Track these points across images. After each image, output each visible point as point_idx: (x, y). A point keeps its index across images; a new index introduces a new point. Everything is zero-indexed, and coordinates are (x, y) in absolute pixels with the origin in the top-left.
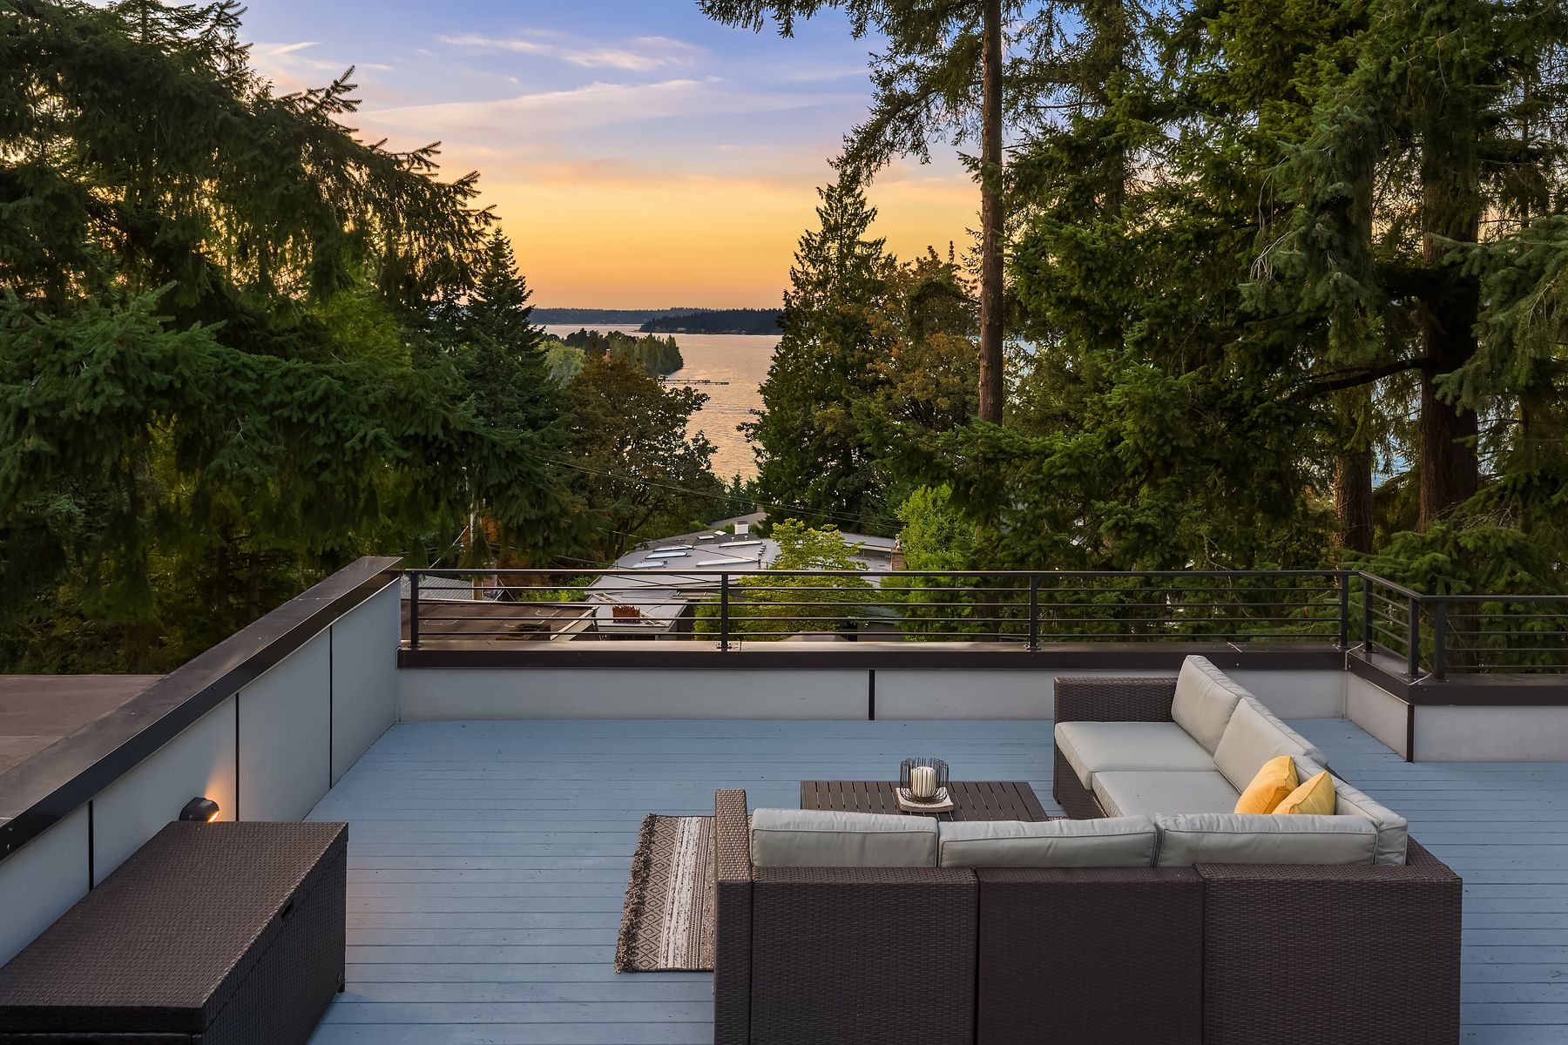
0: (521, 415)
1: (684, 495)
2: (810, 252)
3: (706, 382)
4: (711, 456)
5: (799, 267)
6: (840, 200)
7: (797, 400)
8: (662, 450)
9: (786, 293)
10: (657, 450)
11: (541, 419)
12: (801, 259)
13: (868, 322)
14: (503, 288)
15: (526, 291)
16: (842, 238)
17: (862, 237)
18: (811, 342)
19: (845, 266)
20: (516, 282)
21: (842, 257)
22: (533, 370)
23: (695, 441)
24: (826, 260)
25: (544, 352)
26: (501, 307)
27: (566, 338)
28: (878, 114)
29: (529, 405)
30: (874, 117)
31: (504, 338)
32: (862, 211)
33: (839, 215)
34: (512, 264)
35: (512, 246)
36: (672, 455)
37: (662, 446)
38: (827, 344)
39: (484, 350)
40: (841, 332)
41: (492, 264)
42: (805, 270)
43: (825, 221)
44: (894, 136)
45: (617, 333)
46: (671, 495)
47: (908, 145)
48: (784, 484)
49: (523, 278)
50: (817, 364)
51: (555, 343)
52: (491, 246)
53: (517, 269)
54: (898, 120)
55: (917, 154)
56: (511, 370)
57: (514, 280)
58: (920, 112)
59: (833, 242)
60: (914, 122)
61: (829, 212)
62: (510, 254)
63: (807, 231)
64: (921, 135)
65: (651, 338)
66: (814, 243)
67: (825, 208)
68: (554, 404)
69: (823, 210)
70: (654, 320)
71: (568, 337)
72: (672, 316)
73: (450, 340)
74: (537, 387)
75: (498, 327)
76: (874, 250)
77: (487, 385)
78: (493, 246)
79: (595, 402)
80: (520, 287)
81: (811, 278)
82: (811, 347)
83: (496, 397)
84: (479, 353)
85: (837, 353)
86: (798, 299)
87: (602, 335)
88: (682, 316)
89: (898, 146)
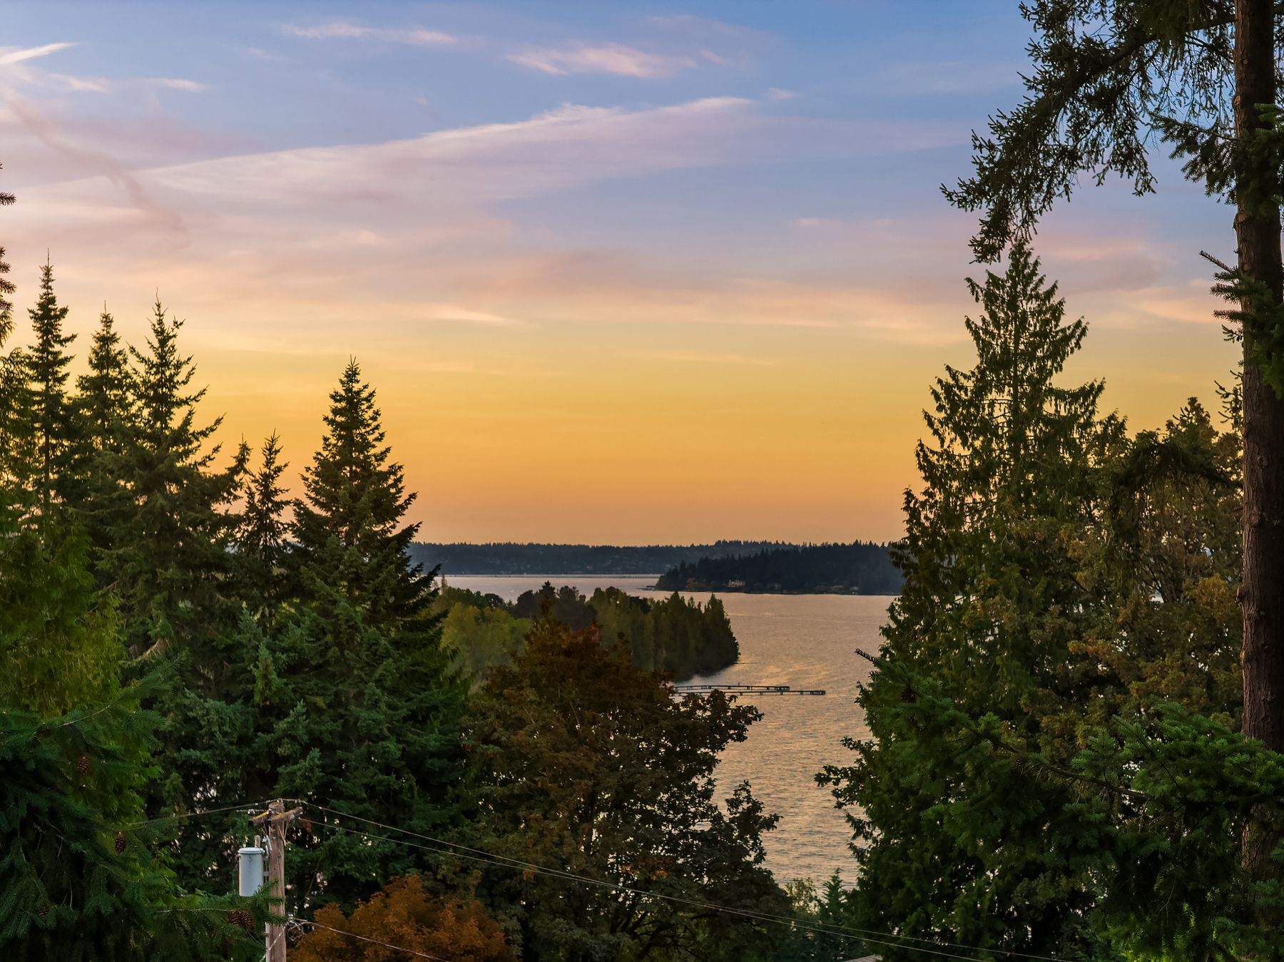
0: (393, 747)
1: (711, 915)
2: (954, 409)
3: (781, 689)
4: (764, 835)
5: (933, 443)
6: (1013, 305)
8: (670, 821)
9: (909, 495)
10: (657, 821)
11: (432, 755)
12: (937, 425)
13: (1069, 554)
14: (361, 488)
15: (404, 496)
16: (1017, 381)
17: (1057, 381)
18: (959, 597)
19: (1025, 439)
20: (384, 476)
21: (1018, 421)
22: (417, 655)
23: (733, 803)
24: (987, 428)
25: (437, 619)
26: (356, 528)
27: (515, 602)
28: (1040, 87)
29: (409, 727)
30: (1032, 95)
31: (362, 589)
32: (1056, 326)
33: (1010, 334)
34: (377, 439)
35: (377, 403)
36: (687, 832)
37: (668, 813)
38: (991, 601)
39: (325, 613)
40: (1017, 575)
41: (338, 440)
42: (945, 447)
43: (984, 346)
44: (1076, 136)
45: (612, 591)
46: (687, 915)
47: (1107, 154)
48: (910, 893)
49: (400, 467)
50: (971, 643)
51: (487, 610)
52: (339, 405)
53: (388, 450)
54: (1081, 102)
55: (1126, 173)
56: (375, 654)
57: (381, 472)
58: (1128, 84)
59: (1001, 391)
60: (1116, 106)
61: (991, 328)
62: (374, 419)
63: (948, 368)
64: (1131, 134)
65: (676, 601)
66: (962, 393)
67: (984, 320)
68: (458, 724)
69: (980, 324)
70: (683, 565)
71: (519, 599)
72: (718, 557)
73: (262, 594)
74: (424, 690)
75: (350, 567)
76: (1081, 406)
77: (328, 685)
78: (343, 404)
79: (536, 721)
80: (392, 486)
81: (958, 464)
82: (959, 608)
83: (346, 710)
84: (315, 620)
85: (1010, 619)
86: (931, 507)
87: (583, 597)
88: (737, 557)
89: (1085, 157)
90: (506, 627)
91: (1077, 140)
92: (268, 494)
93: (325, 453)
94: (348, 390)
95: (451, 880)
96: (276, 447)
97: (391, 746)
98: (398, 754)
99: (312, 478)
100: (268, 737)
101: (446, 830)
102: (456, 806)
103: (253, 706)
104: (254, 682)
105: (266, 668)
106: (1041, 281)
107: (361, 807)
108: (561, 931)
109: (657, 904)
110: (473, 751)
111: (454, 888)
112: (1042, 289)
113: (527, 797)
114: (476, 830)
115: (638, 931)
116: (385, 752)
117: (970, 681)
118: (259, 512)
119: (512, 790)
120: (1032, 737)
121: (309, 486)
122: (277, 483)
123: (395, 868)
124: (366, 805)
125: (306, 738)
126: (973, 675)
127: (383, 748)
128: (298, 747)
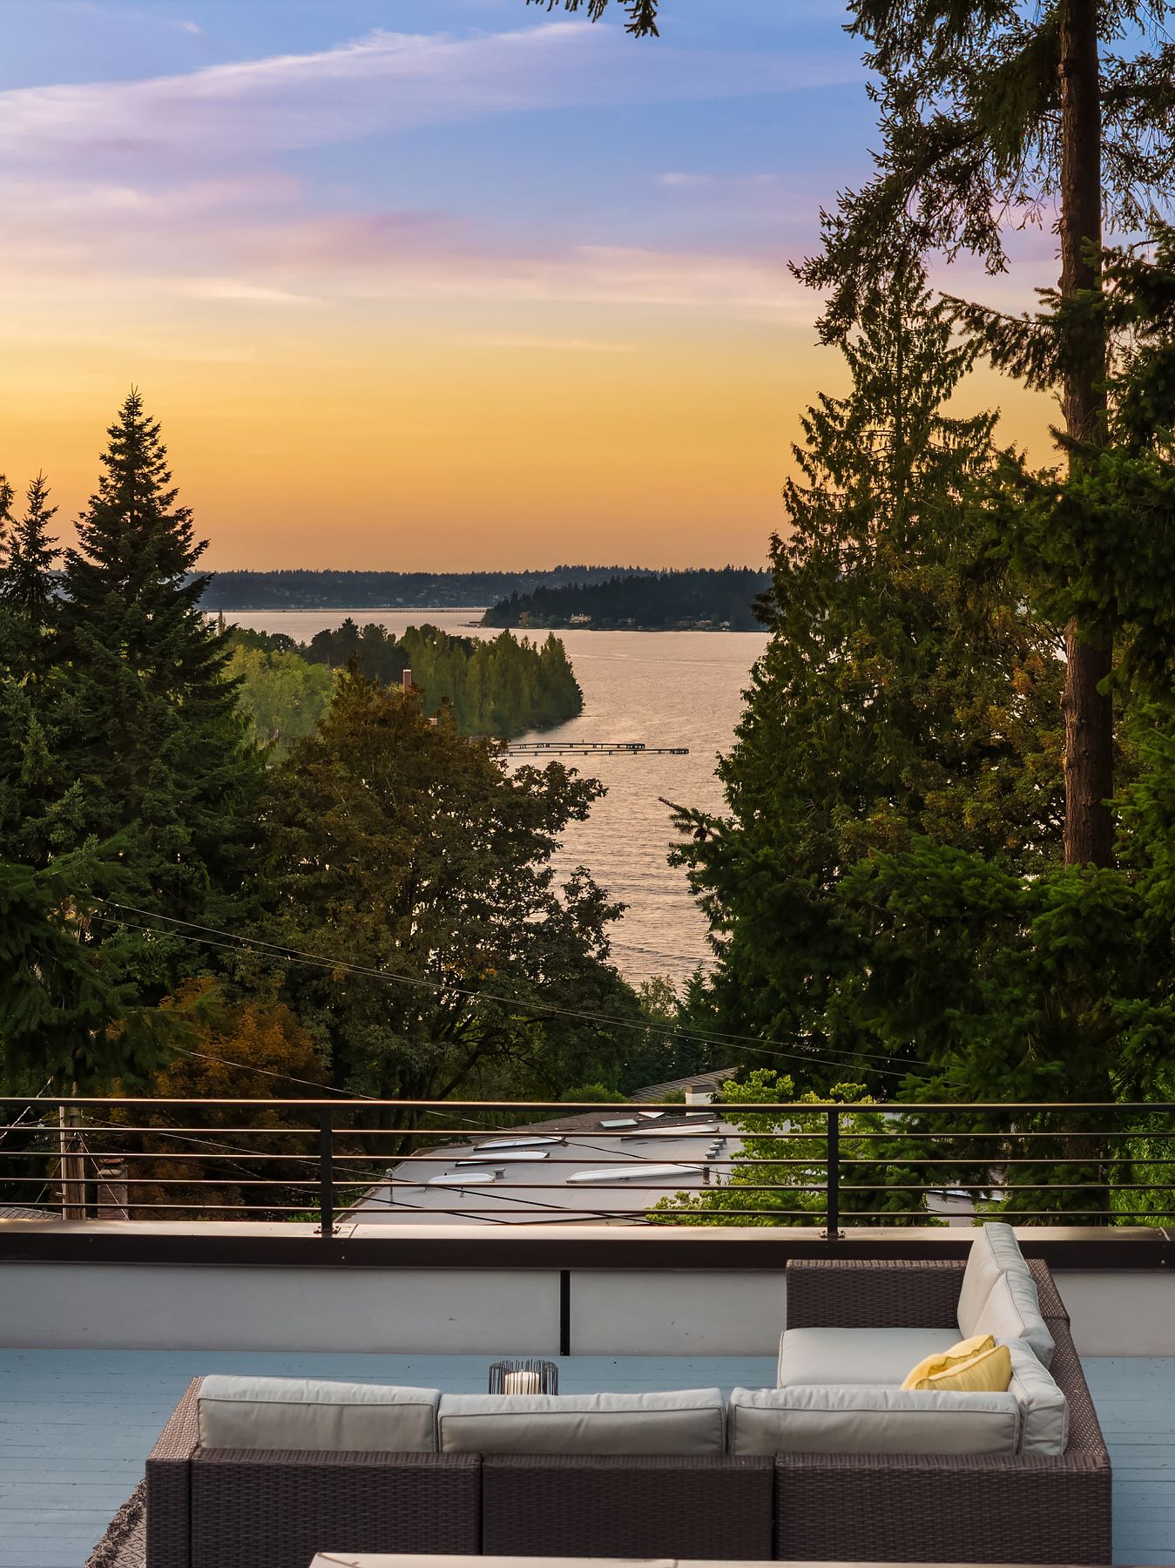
0: (181, 831)
1: (548, 1019)
2: (826, 444)
3: (635, 748)
4: (608, 927)
5: (803, 481)
6: (895, 323)
7: (803, 793)
8: (501, 911)
9: (776, 540)
10: (486, 911)
11: (227, 840)
12: (807, 460)
14: (144, 536)
15: (194, 544)
16: (898, 411)
17: (945, 410)
18: (833, 657)
19: (910, 476)
20: (171, 521)
21: (901, 454)
22: (208, 726)
23: (572, 890)
24: (864, 464)
25: (233, 684)
26: (138, 581)
27: (309, 644)
28: (891, 164)
29: (200, 808)
30: (882, 172)
31: (145, 652)
32: (944, 347)
33: (893, 357)
34: (161, 480)
35: (163, 438)
36: (520, 925)
37: (498, 902)
38: (869, 661)
39: (102, 679)
40: (898, 631)
41: (117, 481)
42: (817, 485)
43: (860, 371)
44: (929, 213)
45: (428, 630)
46: (519, 1018)
47: (960, 231)
48: (774, 992)
49: (189, 512)
50: (846, 707)
51: (275, 655)
52: (118, 441)
53: (174, 492)
54: (933, 178)
55: (977, 250)
56: (161, 726)
57: (167, 518)
58: (983, 160)
59: (881, 421)
60: (970, 182)
61: (870, 349)
62: (159, 457)
63: (822, 396)
64: (985, 211)
65: (506, 640)
66: (837, 423)
67: (861, 341)
68: (256, 804)
69: (857, 345)
70: (515, 595)
71: (313, 641)
72: (558, 586)
73: (29, 658)
74: (217, 766)
75: (133, 626)
76: (972, 439)
77: (107, 762)
78: (123, 440)
79: (347, 800)
80: (179, 533)
81: (832, 505)
82: (831, 668)
83: (127, 789)
84: (91, 688)
85: (891, 682)
86: (802, 553)
87: (393, 637)
88: (581, 586)
89: (937, 234)
90: (298, 673)
91: (930, 217)
92: (35, 543)
93: (102, 497)
94: (129, 424)
95: (251, 982)
96: (43, 490)
97: (180, 830)
98: (188, 839)
99: (86, 525)
100: (39, 822)
101: (243, 925)
102: (254, 897)
103: (19, 786)
104: (21, 759)
105: (37, 743)
106: (928, 295)
107: (146, 900)
108: (376, 1038)
109: (486, 1007)
110: (274, 834)
111: (253, 990)
112: (930, 305)
113: (337, 887)
114: (278, 924)
115: (464, 1037)
116: (172, 838)
117: (844, 751)
118: (25, 564)
119: (319, 879)
120: (913, 815)
121: (83, 535)
122: (45, 531)
123: (185, 970)
124: (152, 898)
125: (82, 822)
126: (848, 745)
127: (171, 832)
128: (72, 833)
